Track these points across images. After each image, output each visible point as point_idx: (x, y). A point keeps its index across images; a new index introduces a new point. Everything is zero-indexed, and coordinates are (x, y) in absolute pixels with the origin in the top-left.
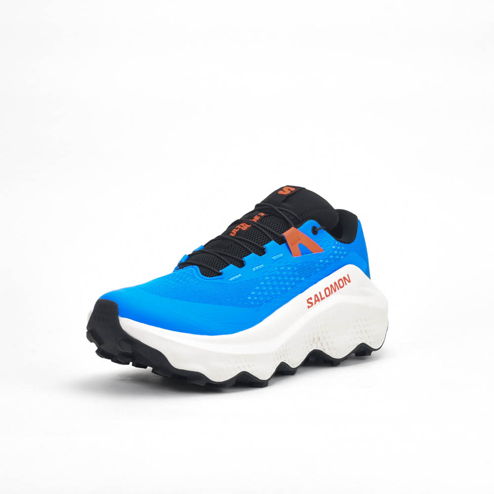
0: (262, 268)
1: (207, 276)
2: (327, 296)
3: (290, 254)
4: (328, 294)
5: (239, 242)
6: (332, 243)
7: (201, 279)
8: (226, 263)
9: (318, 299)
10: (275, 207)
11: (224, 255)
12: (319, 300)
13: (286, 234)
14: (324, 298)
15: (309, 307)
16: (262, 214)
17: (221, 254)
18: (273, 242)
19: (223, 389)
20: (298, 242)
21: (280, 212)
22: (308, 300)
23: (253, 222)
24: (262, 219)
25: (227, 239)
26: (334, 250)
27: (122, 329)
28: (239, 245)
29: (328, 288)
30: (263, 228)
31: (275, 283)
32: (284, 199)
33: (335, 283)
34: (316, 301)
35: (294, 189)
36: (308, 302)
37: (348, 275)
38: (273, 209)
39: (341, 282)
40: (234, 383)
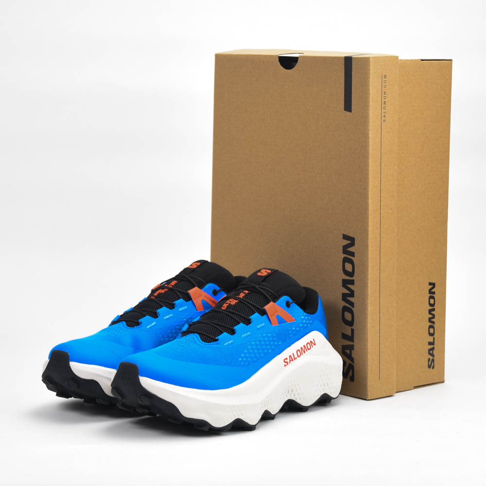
0: (249, 335)
1: (206, 342)
2: (298, 356)
3: (270, 323)
4: (299, 355)
5: (229, 314)
6: (301, 314)
7: (201, 344)
8: (221, 331)
9: (292, 359)
10: (257, 286)
11: (218, 325)
12: (292, 360)
13: (267, 307)
14: (296, 358)
15: (285, 366)
16: (247, 292)
17: (216, 324)
18: (256, 314)
19: (222, 433)
20: (276, 314)
21: (261, 290)
22: (284, 360)
23: (240, 298)
24: (246, 295)
25: (220, 312)
26: (303, 319)
27: (142, 386)
28: (230, 316)
29: (299, 350)
30: (250, 303)
31: (259, 347)
32: (262, 279)
33: (304, 346)
34: (290, 361)
35: (270, 271)
36: (285, 362)
37: (314, 339)
38: (254, 287)
39: (308, 345)
40: (230, 428)
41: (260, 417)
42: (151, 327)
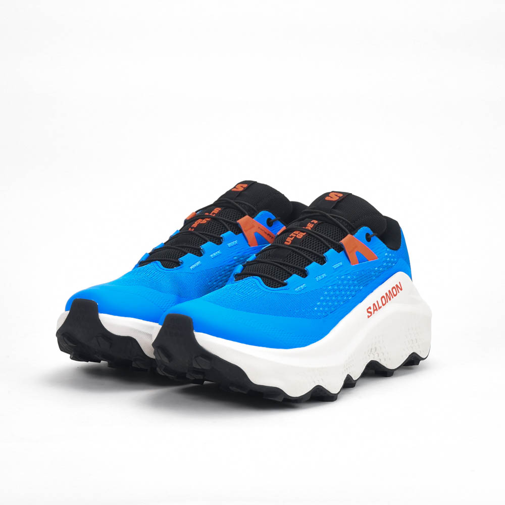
0: (325, 277)
1: (272, 287)
2: (383, 305)
3: (348, 262)
4: (384, 303)
5: (297, 250)
6: (385, 249)
7: (267, 290)
8: (289, 273)
9: (376, 308)
10: (327, 214)
11: (284, 265)
12: (377, 310)
14: (381, 307)
15: (369, 317)
16: (316, 222)
17: (281, 264)
18: (332, 250)
20: (356, 250)
21: (333, 219)
22: (368, 309)
23: (308, 230)
24: (316, 226)
25: (283, 248)
26: (386, 256)
27: (200, 346)
28: (298, 254)
29: (383, 297)
30: (322, 237)
31: (338, 293)
32: (334, 205)
33: (389, 291)
34: (374, 310)
35: (342, 195)
36: (368, 312)
37: (400, 283)
38: (326, 216)
39: (394, 290)
40: (309, 398)
41: (342, 383)
42: (196, 268)
